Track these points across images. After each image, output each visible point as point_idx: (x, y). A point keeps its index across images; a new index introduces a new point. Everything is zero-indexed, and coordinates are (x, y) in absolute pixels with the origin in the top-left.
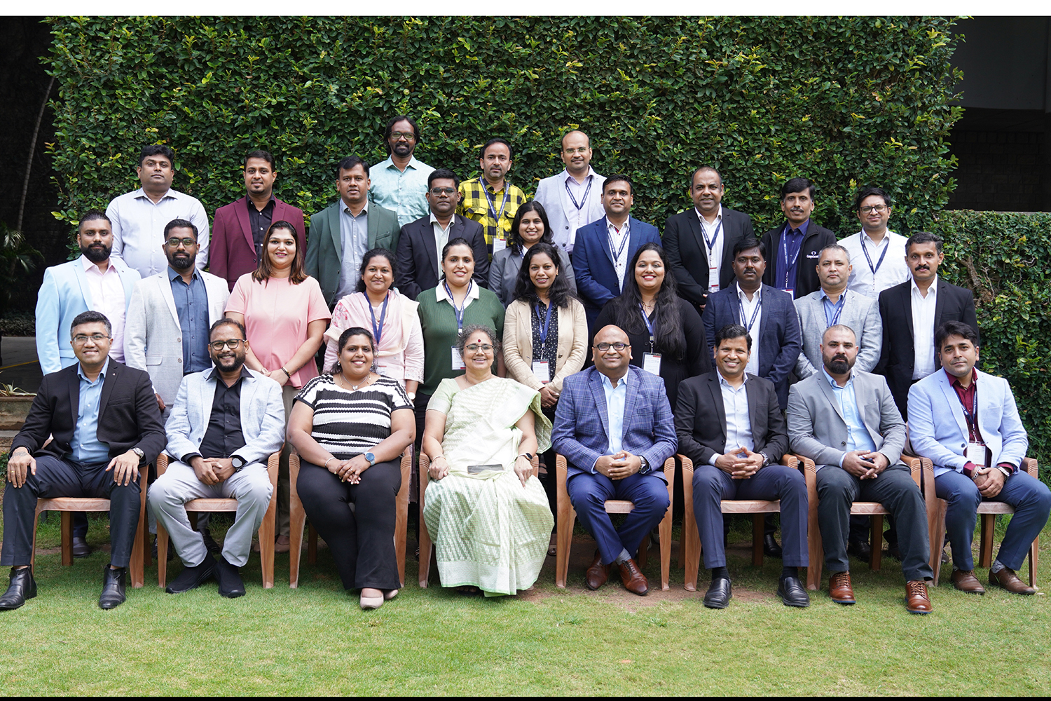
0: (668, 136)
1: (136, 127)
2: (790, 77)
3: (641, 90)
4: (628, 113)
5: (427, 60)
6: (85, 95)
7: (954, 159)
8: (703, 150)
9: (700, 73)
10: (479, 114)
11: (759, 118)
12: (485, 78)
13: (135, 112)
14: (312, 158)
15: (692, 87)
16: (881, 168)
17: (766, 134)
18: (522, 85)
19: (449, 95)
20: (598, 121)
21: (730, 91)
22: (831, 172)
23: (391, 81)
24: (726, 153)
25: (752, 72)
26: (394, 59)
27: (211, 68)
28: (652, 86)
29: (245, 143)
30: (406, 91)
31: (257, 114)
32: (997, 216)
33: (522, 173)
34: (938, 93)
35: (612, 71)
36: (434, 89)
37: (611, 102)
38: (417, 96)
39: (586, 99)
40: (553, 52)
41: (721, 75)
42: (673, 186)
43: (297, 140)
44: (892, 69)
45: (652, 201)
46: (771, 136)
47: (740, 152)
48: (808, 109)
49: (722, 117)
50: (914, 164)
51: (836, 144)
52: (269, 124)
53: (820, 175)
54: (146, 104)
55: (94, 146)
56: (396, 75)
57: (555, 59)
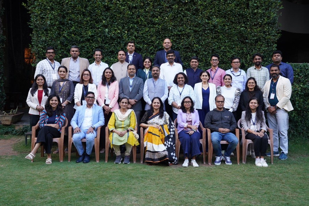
0: (197, 43)
1: (54, 41)
2: (232, 27)
3: (189, 31)
4: (186, 37)
5: (132, 23)
6: (40, 33)
8: (207, 47)
9: (206, 26)
10: (146, 38)
11: (223, 38)
12: (148, 28)
13: (53, 37)
15: (204, 30)
16: (257, 51)
19: (138, 33)
20: (178, 40)
22: (243, 53)
24: (213, 48)
25: (221, 26)
26: (123, 23)
27: (74, 26)
28: (193, 30)
30: (126, 32)
31: (86, 38)
34: (273, 30)
35: (182, 26)
36: (134, 31)
37: (181, 34)
38: (129, 33)
41: (212, 27)
44: (260, 24)
46: (226, 43)
47: (217, 47)
49: (212, 38)
50: (266, 50)
51: (244, 45)
52: (89, 41)
53: (240, 54)
54: (56, 35)
55: (42, 46)
56: (123, 28)
57: (166, 23)
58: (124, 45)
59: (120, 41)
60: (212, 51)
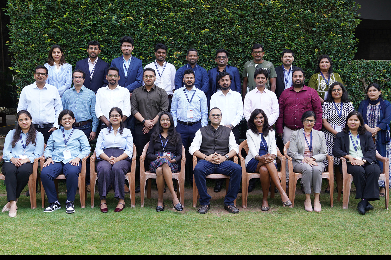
0: (244, 33)
1: (40, 34)
2: (292, 9)
3: (233, 16)
4: (228, 25)
5: (150, 6)
6: (20, 22)
7: (357, 40)
8: (258, 38)
9: (256, 8)
10: (171, 26)
11: (280, 26)
12: (173, 12)
13: (39, 29)
14: (107, 45)
15: (253, 14)
16: (328, 44)
17: (283, 31)
18: (187, 15)
19: (159, 19)
20: (217, 28)
21: (268, 15)
22: (308, 46)
23: (137, 14)
24: (267, 39)
25: (277, 8)
26: (138, 6)
27: (68, 11)
28: (238, 14)
29: (82, 40)
30: (143, 18)
31: (85, 28)
32: (374, 62)
33: (188, 49)
34: (350, 14)
35: (222, 8)
36: (154, 17)
37: (221, 20)
38: (147, 20)
39: (212, 19)
40: (199, 2)
41: (264, 9)
42: (246, 53)
43: (101, 38)
44: (332, 5)
45: (238, 58)
46: (284, 32)
47: (273, 39)
48: (299, 22)
49: (265, 25)
50: (341, 42)
51: (310, 35)
52: (90, 32)
53: (304, 47)
54: (43, 25)
55: (23, 42)
56: (138, 12)
57: (200, 4)
58: (140, 37)
59: (134, 32)
60: (265, 45)
